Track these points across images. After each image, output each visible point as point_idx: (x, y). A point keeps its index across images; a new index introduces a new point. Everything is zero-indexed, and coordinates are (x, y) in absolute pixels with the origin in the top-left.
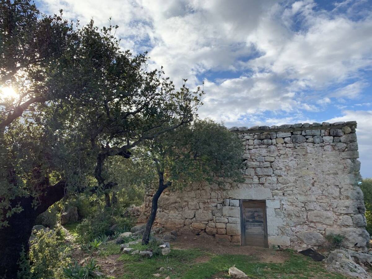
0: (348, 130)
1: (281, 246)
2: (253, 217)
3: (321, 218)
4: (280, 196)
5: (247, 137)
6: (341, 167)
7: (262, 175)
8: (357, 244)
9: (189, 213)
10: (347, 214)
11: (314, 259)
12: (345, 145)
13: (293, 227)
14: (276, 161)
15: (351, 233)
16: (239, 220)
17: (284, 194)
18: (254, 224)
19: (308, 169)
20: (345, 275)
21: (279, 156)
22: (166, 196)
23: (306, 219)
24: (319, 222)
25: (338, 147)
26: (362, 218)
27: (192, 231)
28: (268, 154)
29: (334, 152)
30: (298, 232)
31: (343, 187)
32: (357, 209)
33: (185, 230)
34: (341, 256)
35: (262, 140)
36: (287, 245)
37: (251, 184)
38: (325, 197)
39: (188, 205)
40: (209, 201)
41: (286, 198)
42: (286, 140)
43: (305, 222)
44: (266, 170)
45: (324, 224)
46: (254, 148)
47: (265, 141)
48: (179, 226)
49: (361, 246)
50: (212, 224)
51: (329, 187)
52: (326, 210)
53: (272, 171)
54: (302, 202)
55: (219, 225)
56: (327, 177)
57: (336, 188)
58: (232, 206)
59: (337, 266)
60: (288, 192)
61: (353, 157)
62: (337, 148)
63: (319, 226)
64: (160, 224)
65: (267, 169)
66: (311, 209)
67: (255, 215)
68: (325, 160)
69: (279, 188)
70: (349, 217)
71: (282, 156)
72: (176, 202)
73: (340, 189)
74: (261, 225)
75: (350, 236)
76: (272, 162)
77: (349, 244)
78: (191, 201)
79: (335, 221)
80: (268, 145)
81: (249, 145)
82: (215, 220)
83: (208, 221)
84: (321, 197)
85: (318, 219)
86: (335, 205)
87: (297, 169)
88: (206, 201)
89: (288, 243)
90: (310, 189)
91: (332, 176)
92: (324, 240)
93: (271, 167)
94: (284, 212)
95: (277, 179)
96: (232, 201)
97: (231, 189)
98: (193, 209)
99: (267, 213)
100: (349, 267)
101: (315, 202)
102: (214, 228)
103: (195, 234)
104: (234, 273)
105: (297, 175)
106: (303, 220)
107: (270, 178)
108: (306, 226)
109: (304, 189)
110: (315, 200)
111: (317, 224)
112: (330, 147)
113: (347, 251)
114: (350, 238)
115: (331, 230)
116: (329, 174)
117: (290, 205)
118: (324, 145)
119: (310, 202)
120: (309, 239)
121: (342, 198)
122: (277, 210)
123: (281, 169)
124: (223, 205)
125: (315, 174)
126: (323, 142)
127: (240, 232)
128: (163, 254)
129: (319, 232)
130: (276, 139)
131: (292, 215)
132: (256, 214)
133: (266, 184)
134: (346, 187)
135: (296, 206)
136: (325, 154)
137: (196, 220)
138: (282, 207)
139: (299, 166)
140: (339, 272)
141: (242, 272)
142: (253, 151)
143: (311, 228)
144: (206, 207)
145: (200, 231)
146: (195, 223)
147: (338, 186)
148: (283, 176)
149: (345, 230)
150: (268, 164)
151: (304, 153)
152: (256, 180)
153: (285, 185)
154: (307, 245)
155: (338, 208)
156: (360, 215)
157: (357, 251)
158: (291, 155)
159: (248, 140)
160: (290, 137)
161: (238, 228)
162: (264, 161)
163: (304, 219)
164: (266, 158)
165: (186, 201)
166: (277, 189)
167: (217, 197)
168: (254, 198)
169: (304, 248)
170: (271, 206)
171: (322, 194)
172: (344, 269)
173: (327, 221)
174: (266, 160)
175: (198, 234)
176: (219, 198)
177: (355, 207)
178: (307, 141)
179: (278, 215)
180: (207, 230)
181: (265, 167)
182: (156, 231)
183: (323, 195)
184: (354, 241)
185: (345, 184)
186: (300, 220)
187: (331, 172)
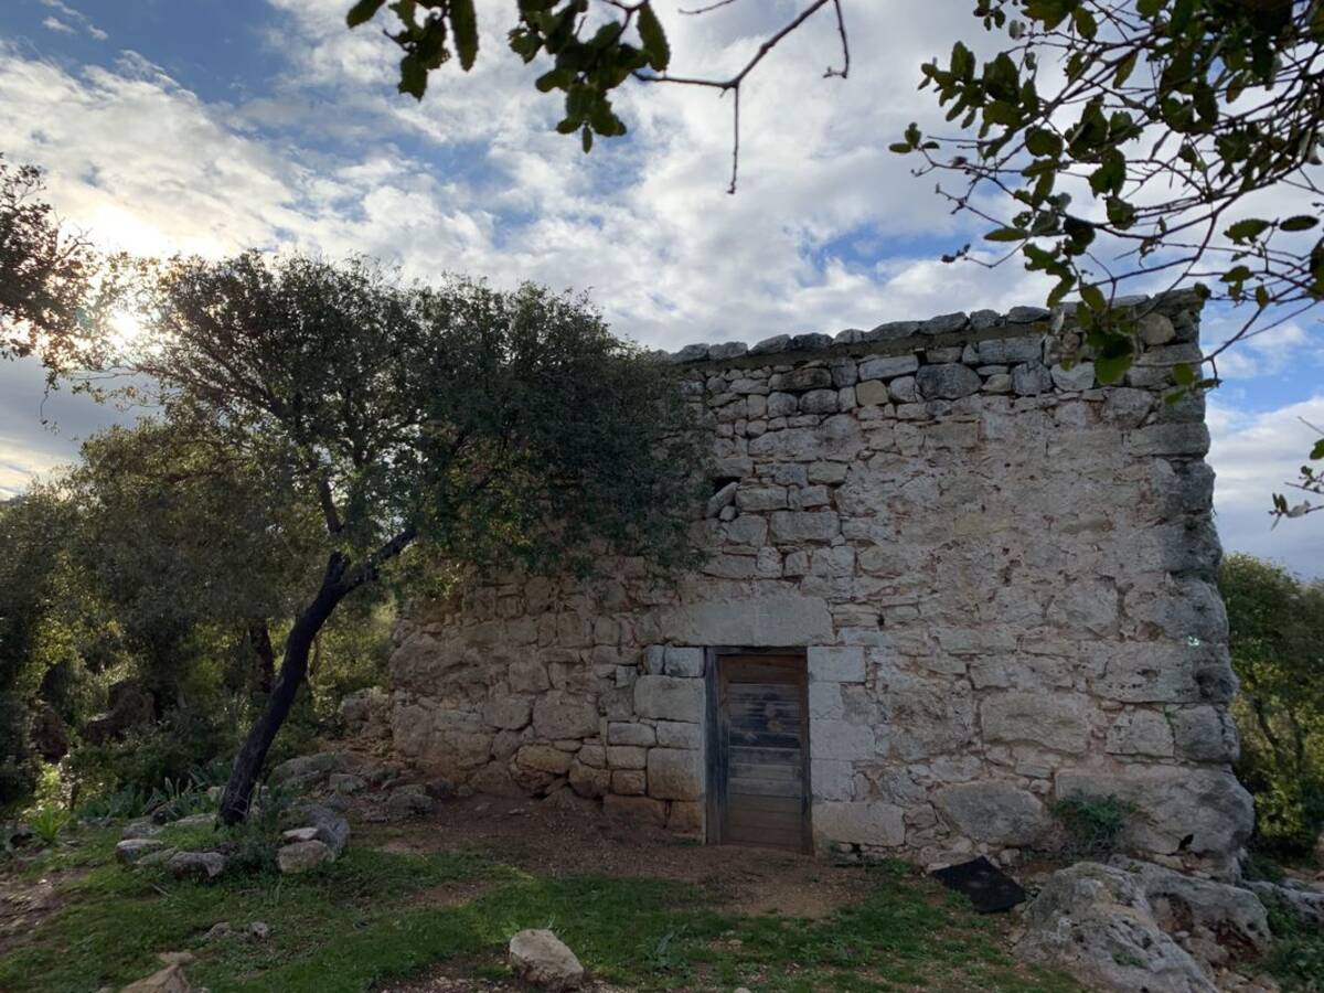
0: (1162, 330)
1: (863, 848)
2: (760, 722)
3: (1036, 722)
4: (867, 628)
5: (741, 383)
6: (1128, 493)
7: (794, 543)
8: (1189, 839)
9: (509, 707)
10: (1148, 705)
11: (975, 903)
12: (1146, 397)
13: (916, 762)
14: (852, 478)
15: (1164, 792)
16: (698, 735)
17: (881, 622)
18: (762, 753)
19: (984, 508)
20: (1084, 979)
21: (866, 459)
22: (428, 640)
23: (972, 730)
24: (1026, 742)
25: (1116, 407)
26: (1215, 722)
27: (517, 782)
28: (821, 452)
29: (1099, 430)
30: (939, 786)
31: (1132, 585)
32: (1192, 683)
33: (491, 775)
34: (1094, 892)
35: (799, 393)
36: (892, 843)
37: (749, 580)
38: (1056, 631)
39: (507, 674)
40: (585, 654)
41: (888, 637)
42: (896, 385)
43: (970, 743)
44: (809, 518)
45: (1050, 750)
46: (768, 430)
47: (812, 396)
48: (471, 761)
49: (1206, 851)
50: (593, 750)
51: (1075, 585)
52: (1058, 688)
53: (835, 523)
54: (959, 656)
55: (619, 756)
56: (1066, 540)
57: (1102, 591)
58: (674, 674)
59: (1057, 937)
60: (899, 611)
61: (1179, 451)
62: (1111, 414)
63: (1029, 759)
64: (402, 752)
65: (816, 515)
66: (993, 683)
67: (767, 713)
68: (1057, 467)
69: (861, 595)
70: (1159, 717)
71: (879, 458)
72: (462, 665)
73: (1122, 592)
74: (791, 754)
75: (1158, 804)
76: (836, 485)
77: (1155, 839)
78: (518, 656)
79: (1098, 737)
80: (826, 413)
81: (747, 418)
82: (604, 732)
83: (581, 739)
84: (1037, 629)
85: (1022, 729)
86: (1096, 666)
87: (938, 510)
88: (575, 654)
89: (897, 835)
90: (990, 599)
91: (1087, 535)
92: (1046, 822)
93: (834, 506)
94: (882, 698)
95: (856, 554)
96: (674, 654)
97: (671, 604)
98: (524, 692)
99: (812, 706)
100: (1111, 942)
101: (1013, 652)
102: (599, 768)
103: (528, 794)
105: (938, 539)
106: (960, 734)
107: (825, 551)
108: (974, 759)
109: (963, 598)
110: (1012, 643)
111: (1019, 751)
112: (1081, 407)
113: (1137, 871)
114: (1160, 813)
115: (1078, 778)
116: (1073, 531)
117: (907, 668)
118: (1053, 401)
119: (991, 652)
120: (981, 815)
121: (1126, 634)
122: (850, 690)
123: (871, 513)
124: (639, 673)
125: (1016, 529)
126: (1052, 390)
127: (700, 784)
128: (283, 867)
129: (1026, 788)
130: (854, 386)
131: (912, 712)
132: (770, 709)
133: (811, 580)
134: (1146, 583)
135: (933, 673)
136: (1060, 442)
137: (535, 736)
138: (871, 676)
139: (947, 498)
140: (1065, 963)
141: (567, 951)
142: (761, 444)
143: (995, 770)
144: (576, 681)
145: (546, 779)
146: (531, 749)
147: (1112, 579)
148: (879, 541)
149: (1139, 776)
150: (820, 495)
151: (970, 442)
152: (770, 563)
153: (887, 583)
154: (974, 844)
155: (1109, 679)
156: (1207, 710)
157: (1188, 871)
158: (915, 451)
159: (745, 396)
160: (913, 374)
161: (695, 769)
162: (805, 484)
163: (965, 728)
164: (812, 467)
165: (499, 660)
166: (853, 600)
167: (616, 638)
168: (760, 638)
169: (960, 854)
170: (828, 671)
171: (1044, 616)
172: (1085, 948)
173: (1064, 739)
174: (810, 477)
175: (540, 796)
176: (627, 644)
177: (1184, 674)
178: (984, 387)
179: (855, 710)
180: (573, 779)
181: (807, 509)
183: (1048, 624)
184: (1175, 826)
185: (1144, 572)
186: (948, 733)
187: (1084, 518)
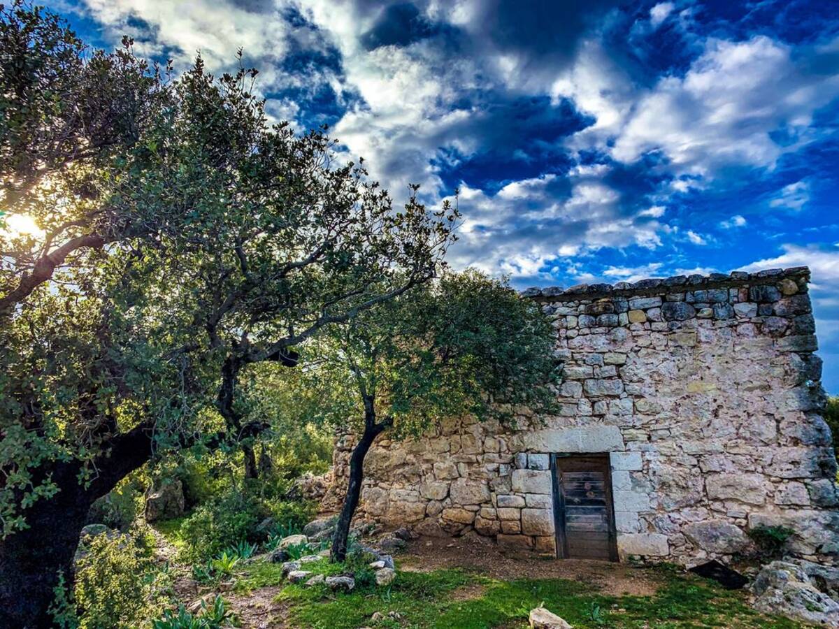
0: (791, 288)
1: (647, 557)
2: (581, 492)
3: (737, 489)
4: (642, 442)
5: (562, 309)
6: (778, 371)
7: (598, 397)
8: (821, 547)
9: (435, 488)
10: (795, 479)
11: (724, 585)
12: (785, 322)
13: (673, 511)
14: (630, 362)
15: (806, 523)
16: (550, 501)
17: (649, 438)
18: (583, 509)
19: (702, 378)
20: (795, 619)
21: (636, 352)
22: (383, 451)
23: (702, 494)
24: (732, 499)
25: (770, 326)
26: (831, 487)
27: (443, 529)
28: (611, 347)
29: (760, 338)
30: (686, 523)
31: (783, 418)
32: (818, 468)
33: (428, 525)
34: (787, 576)
35: (596, 315)
36: (662, 554)
37: (574, 417)
38: (744, 442)
39: (432, 469)
40: (480, 458)
41: (655, 446)
42: (651, 313)
43: (701, 501)
44: (607, 383)
45: (745, 503)
46: (579, 335)
47: (604, 317)
48: (414, 518)
49: (830, 552)
50: (488, 510)
51: (753, 418)
52: (747, 471)
53: (621, 386)
54: (693, 455)
55: (504, 513)
56: (747, 394)
57: (767, 421)
58: (533, 468)
59: (776, 599)
60: (660, 432)
61: (803, 349)
62: (767, 330)
63: (734, 508)
64: (371, 513)
65: (610, 381)
66: (713, 469)
67: (586, 487)
68: (740, 357)
69: (638, 424)
70: (801, 485)
71: (643, 351)
72: (404, 464)
73: (778, 421)
74: (600, 509)
75: (804, 530)
76: (622, 365)
77: (803, 547)
78: (439, 459)
79: (771, 496)
80: (611, 326)
81: (566, 328)
82: (494, 500)
83: (479, 505)
84: (734, 441)
85: (730, 492)
86: (767, 459)
87: (678, 379)
88: (474, 458)
89: (665, 550)
90: (709, 425)
91: (758, 392)
92: (747, 541)
93: (619, 377)
94: (652, 478)
95: (634, 402)
96: (532, 457)
97: (529, 430)
98: (444, 479)
99: (614, 483)
100: (805, 600)
101: (722, 453)
102: (493, 520)
103: (450, 535)
104: (541, 621)
105: (678, 394)
106: (696, 496)
107: (617, 401)
108: (703, 508)
109: (694, 425)
110: (721, 449)
111: (728, 504)
112: (751, 326)
113: (799, 564)
114: (805, 534)
115: (761, 517)
116: (750, 390)
117: (665, 463)
118: (736, 323)
119: (710, 453)
120: (711, 538)
121: (782, 443)
122: (635, 475)
123: (641, 381)
124: (512, 467)
125: (719, 389)
126: (734, 317)
127: (552, 528)
128: (379, 582)
129: (733, 523)
130: (627, 312)
131: (670, 486)
132: (587, 485)
133: (609, 416)
134: (791, 417)
135: (680, 465)
136: (739, 344)
137: (452, 504)
138: (646, 467)
139: (682, 373)
140: (783, 612)
141: (559, 619)
142: (576, 342)
143: (715, 514)
144: (475, 473)
145: (461, 527)
146: (451, 510)
147: (773, 415)
148: (646, 396)
149: (792, 516)
150: (612, 371)
151: (692, 343)
152: (585, 408)
153: (651, 418)
154: (708, 553)
155: (774, 466)
156: (825, 481)
157: (821, 563)
158: (663, 348)
159: (565, 316)
160: (660, 307)
161: (548, 519)
162: (603, 364)
163: (698, 492)
164: (606, 356)
165: (427, 461)
166: (634, 427)
167: (498, 449)
168: (582, 447)
169: (700, 559)
170: (623, 466)
171: (737, 434)
172: (792, 605)
173: (752, 497)
174: (606, 361)
175: (458, 535)
176: (504, 452)
177: (813, 463)
178: (698, 315)
179: (638, 485)
180: (478, 526)
181: (604, 378)
182: (361, 531)
183: (739, 438)
184: (813, 540)
185: (789, 411)
186: (690, 496)
187: (756, 383)
